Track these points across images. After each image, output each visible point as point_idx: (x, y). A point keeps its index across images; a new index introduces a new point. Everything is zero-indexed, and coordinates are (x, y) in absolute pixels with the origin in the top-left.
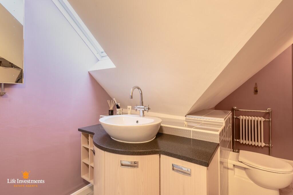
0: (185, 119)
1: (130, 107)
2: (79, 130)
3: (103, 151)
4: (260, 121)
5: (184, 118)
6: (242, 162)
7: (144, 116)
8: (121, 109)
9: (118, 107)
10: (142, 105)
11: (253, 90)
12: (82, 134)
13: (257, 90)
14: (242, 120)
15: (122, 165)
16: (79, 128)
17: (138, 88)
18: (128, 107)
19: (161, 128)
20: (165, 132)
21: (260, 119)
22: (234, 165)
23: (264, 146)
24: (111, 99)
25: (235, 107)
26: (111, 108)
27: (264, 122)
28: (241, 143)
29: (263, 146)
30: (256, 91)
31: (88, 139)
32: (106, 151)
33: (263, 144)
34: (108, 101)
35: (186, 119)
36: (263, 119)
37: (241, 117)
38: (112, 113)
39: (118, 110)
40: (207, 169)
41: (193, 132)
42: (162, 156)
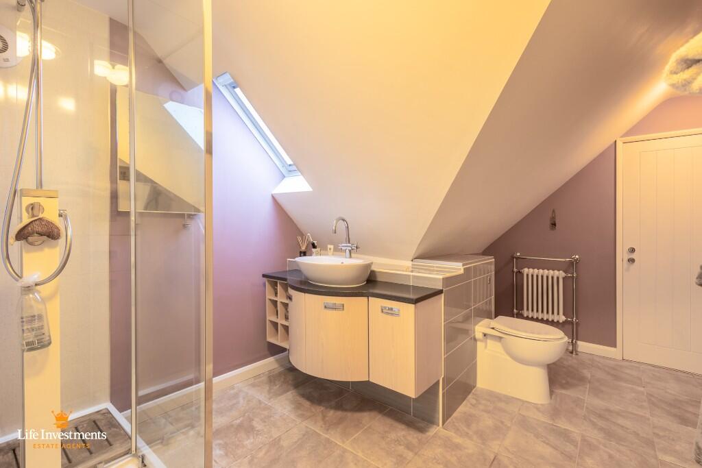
0: (411, 265)
1: (332, 247)
2: (264, 276)
3: (303, 294)
4: (558, 278)
5: (409, 264)
6: (493, 328)
7: (351, 257)
8: (318, 249)
9: (314, 246)
10: (349, 242)
11: (548, 223)
12: (267, 283)
13: (555, 222)
14: (528, 275)
15: (325, 307)
16: (264, 273)
17: (344, 220)
18: (329, 246)
19: (373, 273)
20: (379, 279)
21: (556, 273)
22: (485, 335)
23: (563, 322)
24: (302, 235)
25: (518, 254)
26: (303, 249)
27: (564, 278)
28: (525, 316)
29: (561, 321)
30: (554, 224)
31: (277, 289)
32: (307, 293)
33: (562, 318)
34: (299, 238)
35: (413, 265)
36: (561, 274)
37: (526, 270)
38: (304, 254)
39: (314, 250)
40: (416, 308)
41: (414, 277)
42: (370, 298)
